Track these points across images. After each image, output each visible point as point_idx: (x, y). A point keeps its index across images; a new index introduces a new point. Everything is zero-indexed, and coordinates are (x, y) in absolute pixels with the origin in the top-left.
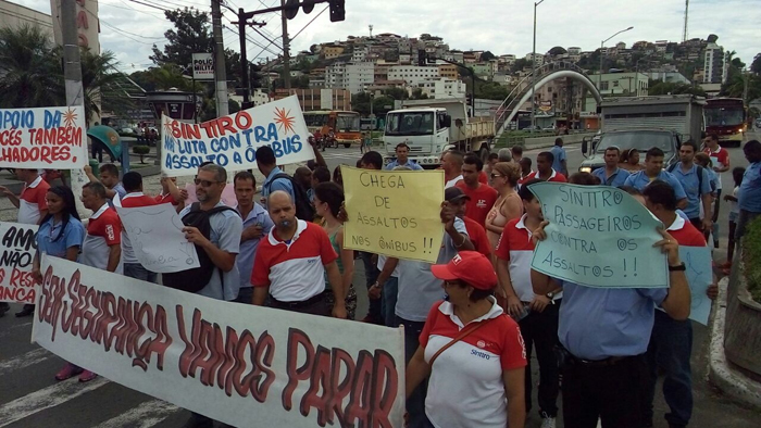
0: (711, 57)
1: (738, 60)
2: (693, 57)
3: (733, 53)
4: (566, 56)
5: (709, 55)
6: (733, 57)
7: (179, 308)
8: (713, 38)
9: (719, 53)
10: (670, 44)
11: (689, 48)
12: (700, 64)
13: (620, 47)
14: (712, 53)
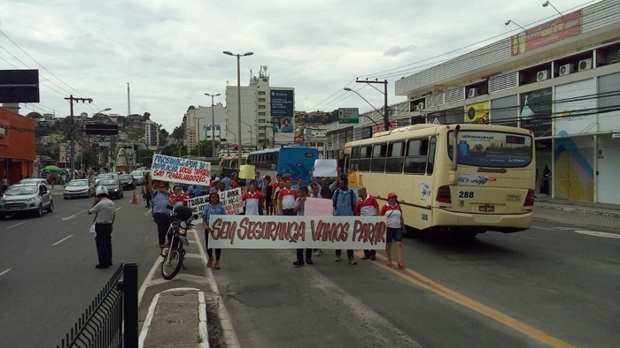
1: (164, 130)
2: (136, 126)
3: (161, 126)
4: (42, 120)
5: (148, 127)
7: (312, 222)
8: (147, 115)
9: (154, 126)
10: (120, 117)
11: (132, 120)
12: (142, 132)
13: (84, 116)
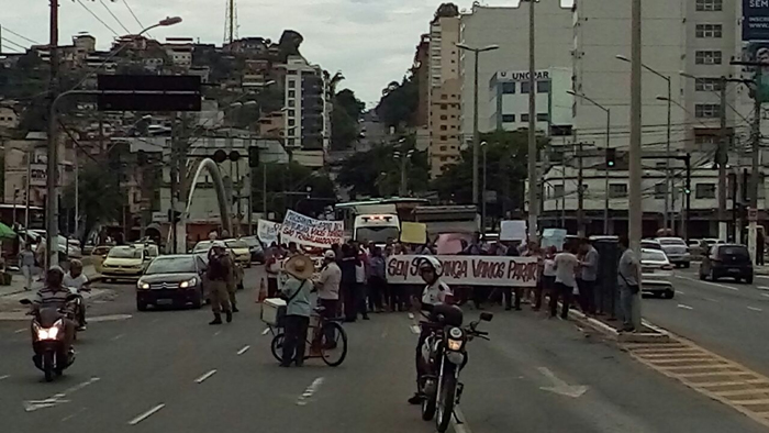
0: (298, 89)
1: (348, 94)
2: (253, 82)
3: (337, 78)
5: (292, 84)
6: (339, 87)
7: (473, 261)
8: (291, 40)
9: (315, 80)
10: (200, 47)
11: (241, 59)
12: (272, 101)
13: (83, 45)
14: (298, 79)
